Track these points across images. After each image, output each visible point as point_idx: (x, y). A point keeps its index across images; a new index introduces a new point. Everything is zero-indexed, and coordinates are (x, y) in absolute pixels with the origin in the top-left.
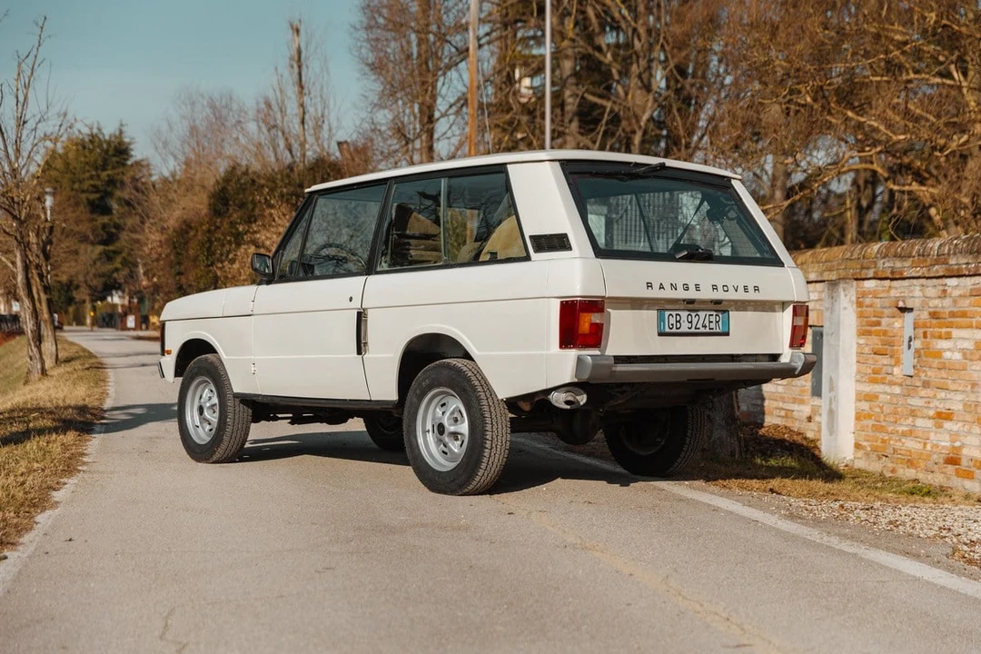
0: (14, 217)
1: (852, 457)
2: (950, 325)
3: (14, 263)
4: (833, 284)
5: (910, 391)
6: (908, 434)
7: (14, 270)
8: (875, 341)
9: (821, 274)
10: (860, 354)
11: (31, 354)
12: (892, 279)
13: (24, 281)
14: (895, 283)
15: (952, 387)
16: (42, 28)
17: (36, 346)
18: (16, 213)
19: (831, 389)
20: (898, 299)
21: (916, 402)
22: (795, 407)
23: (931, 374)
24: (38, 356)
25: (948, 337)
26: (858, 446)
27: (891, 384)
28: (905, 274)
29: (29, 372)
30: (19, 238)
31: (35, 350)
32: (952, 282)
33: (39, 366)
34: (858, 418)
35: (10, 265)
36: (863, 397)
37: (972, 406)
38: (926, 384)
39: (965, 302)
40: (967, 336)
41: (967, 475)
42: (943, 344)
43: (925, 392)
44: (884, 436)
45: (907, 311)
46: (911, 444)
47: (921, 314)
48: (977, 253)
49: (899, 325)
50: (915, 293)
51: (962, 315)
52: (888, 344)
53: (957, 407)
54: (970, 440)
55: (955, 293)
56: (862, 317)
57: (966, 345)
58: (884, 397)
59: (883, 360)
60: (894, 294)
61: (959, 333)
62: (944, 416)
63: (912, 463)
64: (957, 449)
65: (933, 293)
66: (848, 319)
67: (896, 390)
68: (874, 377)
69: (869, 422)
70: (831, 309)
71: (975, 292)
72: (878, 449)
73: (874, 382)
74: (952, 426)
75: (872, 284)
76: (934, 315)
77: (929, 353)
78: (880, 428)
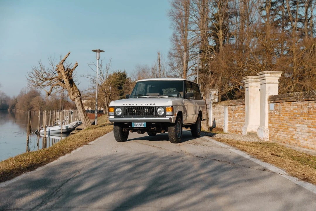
0: (105, 93)
1: (227, 132)
2: (236, 112)
3: (105, 101)
4: (225, 106)
5: (233, 121)
6: (232, 128)
8: (230, 114)
10: (228, 116)
13: (107, 104)
15: (236, 121)
17: (108, 115)
19: (225, 122)
21: (233, 123)
22: (222, 125)
23: (235, 119)
25: (236, 114)
26: (228, 130)
27: (231, 121)
28: (232, 105)
32: (236, 106)
34: (228, 126)
36: (229, 123)
37: (238, 123)
38: (234, 121)
39: (237, 109)
40: (237, 114)
41: (237, 133)
42: (235, 115)
43: (234, 122)
44: (230, 128)
45: (233, 110)
46: (233, 129)
47: (234, 111)
48: (238, 102)
49: (232, 112)
50: (233, 107)
51: (237, 111)
52: (231, 115)
53: (237, 124)
54: (237, 128)
55: (237, 108)
56: (229, 111)
57: (237, 115)
58: (230, 123)
59: (231, 117)
60: (231, 108)
61: (237, 113)
62: (235, 125)
63: (232, 132)
64: (236, 130)
65: (235, 107)
66: (227, 111)
67: (231, 122)
68: (229, 120)
69: (229, 127)
70: (225, 110)
71: (238, 108)
72: (230, 130)
73: (230, 121)
74: (236, 126)
75: (229, 106)
76: (235, 111)
77: (234, 116)
78: (230, 127)
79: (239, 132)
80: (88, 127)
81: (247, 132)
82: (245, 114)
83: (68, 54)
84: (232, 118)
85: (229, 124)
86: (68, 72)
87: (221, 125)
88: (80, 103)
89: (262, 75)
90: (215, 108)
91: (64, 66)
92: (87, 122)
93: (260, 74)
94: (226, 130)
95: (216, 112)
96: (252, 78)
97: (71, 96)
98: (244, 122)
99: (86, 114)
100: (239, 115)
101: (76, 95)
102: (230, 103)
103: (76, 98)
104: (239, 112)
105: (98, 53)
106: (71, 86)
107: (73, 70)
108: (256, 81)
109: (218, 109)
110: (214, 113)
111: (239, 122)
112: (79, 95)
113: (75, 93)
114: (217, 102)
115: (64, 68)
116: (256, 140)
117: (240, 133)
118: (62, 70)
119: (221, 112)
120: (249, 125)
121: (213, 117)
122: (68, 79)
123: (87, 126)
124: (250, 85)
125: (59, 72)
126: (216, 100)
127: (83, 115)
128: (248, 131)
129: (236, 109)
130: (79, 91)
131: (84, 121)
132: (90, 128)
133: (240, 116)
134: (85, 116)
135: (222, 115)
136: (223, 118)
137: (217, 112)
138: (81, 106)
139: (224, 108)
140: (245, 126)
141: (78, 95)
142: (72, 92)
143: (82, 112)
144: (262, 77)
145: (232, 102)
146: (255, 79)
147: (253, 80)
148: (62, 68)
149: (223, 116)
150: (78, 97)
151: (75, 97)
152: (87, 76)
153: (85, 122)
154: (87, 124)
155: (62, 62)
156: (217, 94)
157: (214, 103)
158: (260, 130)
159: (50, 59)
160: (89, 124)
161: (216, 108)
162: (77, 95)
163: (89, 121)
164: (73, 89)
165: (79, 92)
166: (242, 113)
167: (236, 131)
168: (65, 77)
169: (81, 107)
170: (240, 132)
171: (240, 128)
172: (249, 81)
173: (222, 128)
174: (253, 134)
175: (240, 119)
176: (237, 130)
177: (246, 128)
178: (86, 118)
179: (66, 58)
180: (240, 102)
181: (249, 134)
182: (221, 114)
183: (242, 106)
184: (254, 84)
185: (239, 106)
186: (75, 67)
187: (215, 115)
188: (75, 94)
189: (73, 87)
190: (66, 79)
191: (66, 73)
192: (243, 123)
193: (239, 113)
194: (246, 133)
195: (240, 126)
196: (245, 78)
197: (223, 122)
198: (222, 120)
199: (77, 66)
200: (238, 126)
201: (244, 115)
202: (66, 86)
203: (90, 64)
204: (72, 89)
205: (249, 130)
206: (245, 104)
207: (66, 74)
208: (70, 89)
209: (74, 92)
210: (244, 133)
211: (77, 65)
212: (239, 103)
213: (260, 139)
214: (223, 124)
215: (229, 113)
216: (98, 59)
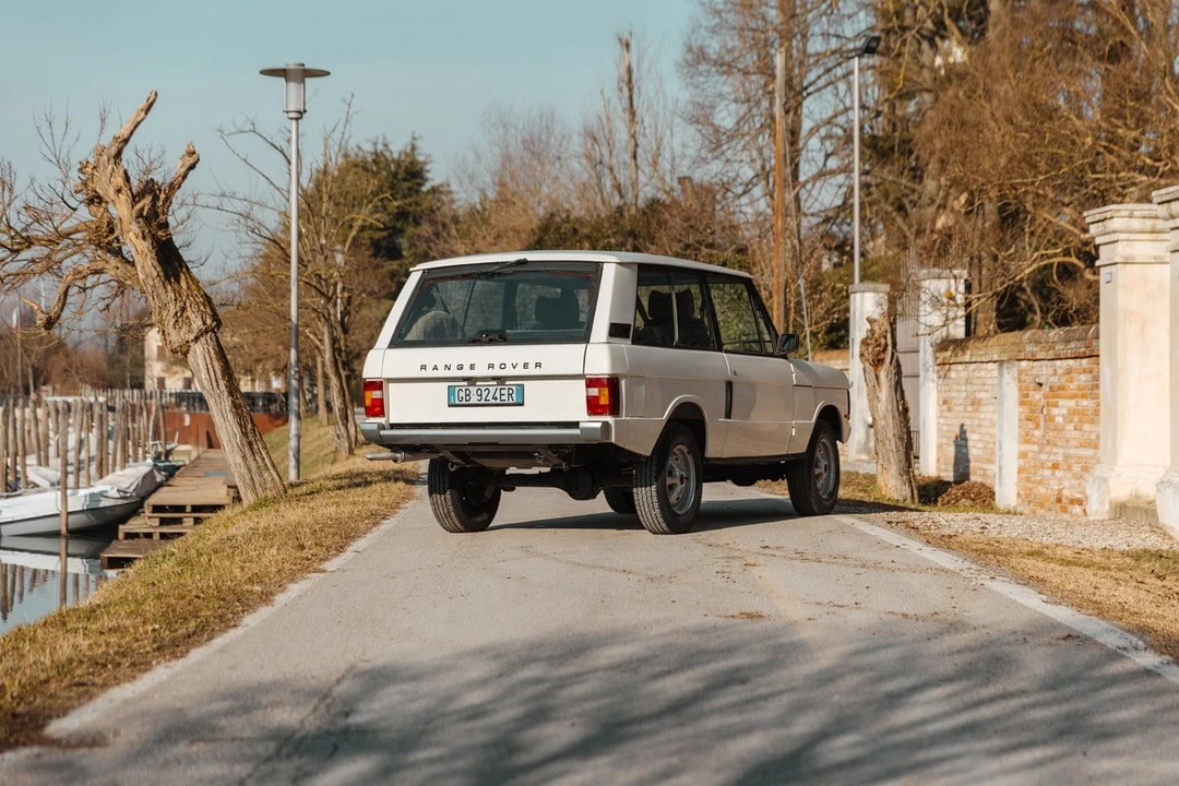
0: (322, 294)
1: (1015, 504)
2: (1058, 397)
3: (321, 341)
4: (1001, 363)
5: (1042, 446)
6: (1040, 482)
7: (321, 347)
8: (1026, 409)
9: (1000, 356)
10: (1020, 420)
11: (338, 432)
12: (1034, 361)
13: (332, 358)
14: (1036, 363)
15: (1059, 443)
16: (349, 105)
17: (343, 424)
18: (324, 290)
19: (1000, 449)
20: (1037, 376)
21: (1044, 457)
22: (989, 467)
23: (1051, 434)
24: (345, 435)
25: (1056, 405)
26: (1019, 495)
27: (1034, 443)
28: (1038, 357)
29: (336, 451)
30: (326, 315)
31: (342, 428)
32: (1058, 363)
33: (347, 445)
34: (1020, 471)
35: (318, 343)
36: (1023, 455)
37: (1067, 457)
38: (1048, 443)
39: (1064, 379)
40: (1065, 405)
41: (1064, 510)
42: (1055, 411)
43: (1048, 449)
44: (1030, 485)
45: (1041, 385)
46: (1042, 490)
47: (1046, 388)
48: (1067, 341)
49: (1037, 396)
50: (1043, 371)
51: (1062, 388)
52: (1032, 411)
53: (1061, 458)
54: (1066, 483)
55: (1060, 372)
56: (1020, 389)
57: (1064, 411)
58: (1030, 454)
59: (1031, 425)
60: (1034, 372)
61: (1062, 402)
62: (1055, 466)
63: (1042, 505)
64: (1060, 491)
65: (1051, 372)
66: (1011, 392)
67: (1036, 448)
68: (1026, 438)
69: (1024, 475)
70: (1000, 384)
71: (1069, 371)
72: (1027, 497)
73: (1027, 442)
74: (1059, 473)
75: (1024, 364)
76: (1051, 388)
77: (1050, 418)
78: (1028, 480)
79: (1072, 502)
80: (261, 494)
81: (1111, 503)
82: (1102, 408)
83: (143, 104)
84: (1037, 427)
85: (1022, 462)
86: (147, 200)
87: (985, 470)
88: (216, 364)
89: (1173, 204)
90: (953, 374)
91: (126, 172)
92: (258, 467)
93: (1165, 199)
94: (1007, 493)
95: (954, 395)
96: (1131, 216)
97: (170, 329)
98: (1096, 447)
99: (249, 426)
100: (1072, 412)
101: (197, 324)
102: (1030, 348)
103: (196, 339)
104: (1073, 397)
105: (292, 86)
106: (167, 278)
107: (173, 187)
108: (1153, 232)
109: (968, 381)
110: (945, 402)
111: (1073, 451)
112: (209, 322)
113: (189, 313)
114: (962, 341)
115: (127, 179)
116: (1153, 542)
117: (1077, 509)
118: (119, 191)
119: (983, 395)
120: (1120, 462)
121: (942, 421)
122: (153, 236)
123: (259, 490)
124: (1121, 251)
125: (95, 199)
126: (958, 331)
127: (237, 430)
128: (1113, 496)
129: (1054, 380)
130: (208, 300)
131: (239, 460)
132: (275, 500)
133: (1076, 419)
134: (245, 434)
135: (987, 412)
136: (992, 431)
137: (959, 395)
138: (222, 384)
139: (995, 373)
140: (1099, 471)
141: (204, 323)
142: (173, 311)
143: (230, 417)
144: (1174, 212)
145: (1037, 342)
146: (1149, 223)
147: (1136, 224)
148: (119, 181)
149: (996, 417)
150: (207, 332)
151: (192, 337)
152: (214, 202)
153: (249, 470)
154: (261, 475)
155: (113, 151)
156: (960, 299)
157: (946, 344)
158: (1170, 491)
159: (45, 131)
160: (266, 475)
161: (957, 372)
162: (200, 323)
163: (267, 461)
164: (178, 293)
165: (213, 310)
166: (1085, 403)
167: (1059, 500)
168: (135, 228)
169: (223, 387)
170: (1080, 502)
171: (1075, 482)
172: (1114, 232)
173: (988, 482)
174: (1136, 509)
175: (1077, 434)
176: (1066, 493)
177: (1105, 480)
178: (250, 444)
179: (139, 123)
180: (1078, 340)
181: (1121, 510)
182: (984, 408)
183: (1084, 361)
184: (1143, 248)
185: (1071, 362)
186: (183, 170)
187: (949, 410)
188: (192, 316)
189: (178, 280)
190: (140, 241)
191: (139, 206)
192: (1089, 452)
193: (1071, 403)
194: (1107, 507)
195: (1076, 468)
196: (1098, 217)
197: (993, 453)
198: (987, 438)
199: (192, 167)
200: (1070, 469)
201: (1097, 413)
202: (141, 276)
203: (233, 129)
204: (174, 290)
205: (1121, 492)
206: (1101, 354)
207: (140, 215)
208: (161, 290)
209: (183, 309)
210: (1098, 508)
211: (190, 161)
212: (1072, 345)
213: (1171, 538)
214: (991, 461)
215: (1022, 403)
216: (297, 119)
